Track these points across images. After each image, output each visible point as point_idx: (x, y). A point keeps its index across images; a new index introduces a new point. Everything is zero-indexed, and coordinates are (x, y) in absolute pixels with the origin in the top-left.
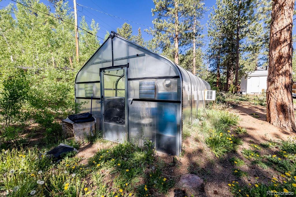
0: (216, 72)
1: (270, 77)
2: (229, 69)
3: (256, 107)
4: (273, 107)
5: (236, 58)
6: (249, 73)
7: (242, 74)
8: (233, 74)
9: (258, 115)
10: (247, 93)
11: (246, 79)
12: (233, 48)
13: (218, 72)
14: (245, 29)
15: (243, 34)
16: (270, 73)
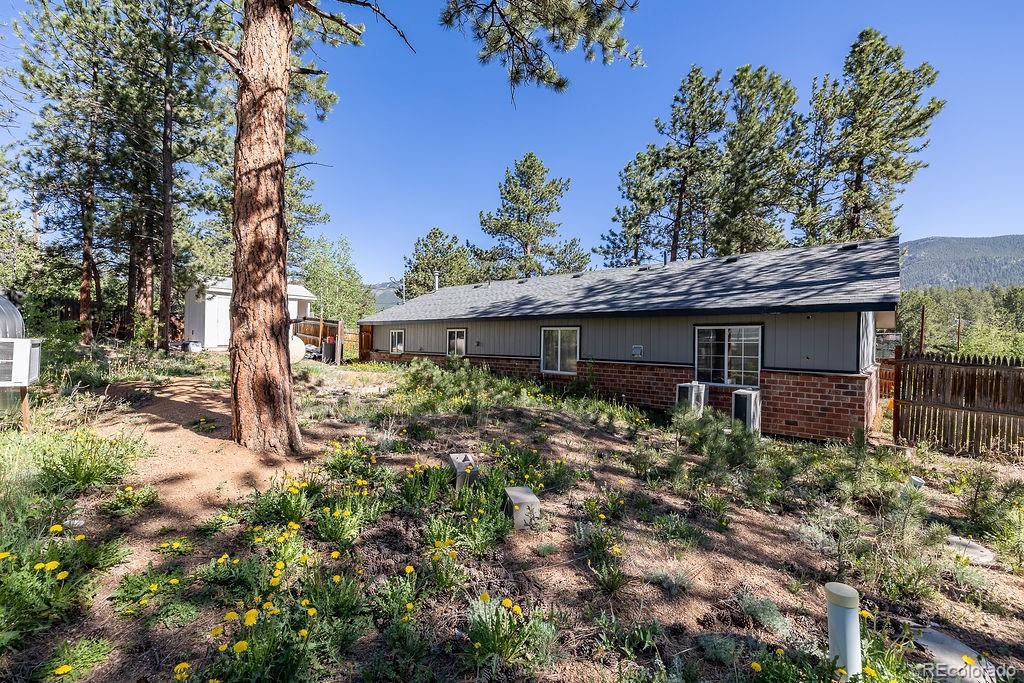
0: (77, 259)
1: (236, 300)
2: (138, 253)
3: (216, 395)
4: (245, 393)
5: (161, 219)
6: (210, 282)
7: (186, 279)
8: (152, 275)
9: (213, 421)
10: (206, 346)
11: (200, 300)
12: (149, 182)
13: (87, 256)
14: (190, 132)
15: (186, 144)
16: (237, 289)
